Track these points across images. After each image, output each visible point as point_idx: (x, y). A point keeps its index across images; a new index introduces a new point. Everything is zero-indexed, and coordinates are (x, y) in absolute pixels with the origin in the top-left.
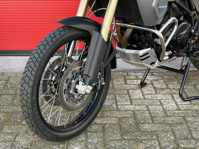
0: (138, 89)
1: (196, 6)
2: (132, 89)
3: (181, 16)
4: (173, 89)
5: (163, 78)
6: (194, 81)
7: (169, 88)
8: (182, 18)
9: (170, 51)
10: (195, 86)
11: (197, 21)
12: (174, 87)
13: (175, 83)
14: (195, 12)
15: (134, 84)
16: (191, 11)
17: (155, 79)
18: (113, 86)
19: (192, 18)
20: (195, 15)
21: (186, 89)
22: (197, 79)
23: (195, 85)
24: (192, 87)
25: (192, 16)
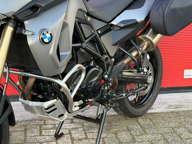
0: (53, 141)
1: (107, 49)
2: (46, 142)
3: (91, 61)
4: (92, 138)
5: (83, 125)
6: (115, 128)
7: (88, 138)
8: (92, 63)
9: (81, 101)
10: (116, 134)
11: (110, 65)
12: (94, 136)
13: (95, 131)
14: (107, 56)
15: (50, 135)
16: (102, 55)
17: (74, 127)
18: (25, 139)
19: (104, 62)
20: (107, 59)
21: (106, 138)
22: (119, 125)
23: (116, 132)
24: (113, 135)
25: (104, 61)
